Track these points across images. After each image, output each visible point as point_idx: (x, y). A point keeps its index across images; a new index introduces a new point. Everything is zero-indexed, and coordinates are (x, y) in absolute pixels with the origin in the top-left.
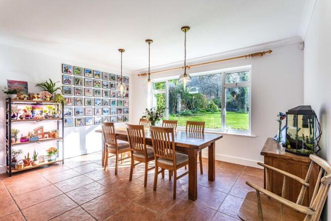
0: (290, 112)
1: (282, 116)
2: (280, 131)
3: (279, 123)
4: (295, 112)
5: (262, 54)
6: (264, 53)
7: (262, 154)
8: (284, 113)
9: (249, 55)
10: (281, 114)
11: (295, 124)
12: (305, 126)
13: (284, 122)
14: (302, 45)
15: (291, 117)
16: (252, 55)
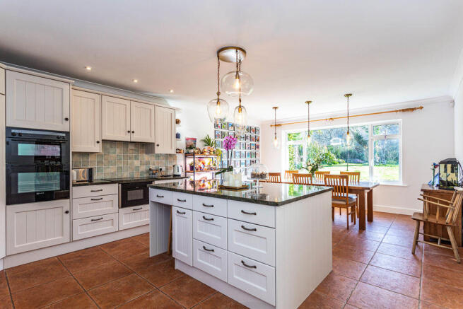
0: (441, 163)
1: (435, 166)
2: (434, 177)
3: (432, 171)
4: (445, 163)
5: (413, 109)
6: (415, 109)
7: (422, 190)
8: (437, 163)
9: (400, 111)
10: (434, 164)
11: (446, 171)
12: (453, 172)
13: (437, 170)
14: (452, 104)
15: (442, 166)
16: (403, 110)
